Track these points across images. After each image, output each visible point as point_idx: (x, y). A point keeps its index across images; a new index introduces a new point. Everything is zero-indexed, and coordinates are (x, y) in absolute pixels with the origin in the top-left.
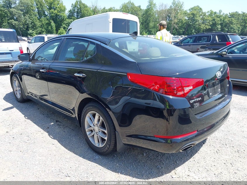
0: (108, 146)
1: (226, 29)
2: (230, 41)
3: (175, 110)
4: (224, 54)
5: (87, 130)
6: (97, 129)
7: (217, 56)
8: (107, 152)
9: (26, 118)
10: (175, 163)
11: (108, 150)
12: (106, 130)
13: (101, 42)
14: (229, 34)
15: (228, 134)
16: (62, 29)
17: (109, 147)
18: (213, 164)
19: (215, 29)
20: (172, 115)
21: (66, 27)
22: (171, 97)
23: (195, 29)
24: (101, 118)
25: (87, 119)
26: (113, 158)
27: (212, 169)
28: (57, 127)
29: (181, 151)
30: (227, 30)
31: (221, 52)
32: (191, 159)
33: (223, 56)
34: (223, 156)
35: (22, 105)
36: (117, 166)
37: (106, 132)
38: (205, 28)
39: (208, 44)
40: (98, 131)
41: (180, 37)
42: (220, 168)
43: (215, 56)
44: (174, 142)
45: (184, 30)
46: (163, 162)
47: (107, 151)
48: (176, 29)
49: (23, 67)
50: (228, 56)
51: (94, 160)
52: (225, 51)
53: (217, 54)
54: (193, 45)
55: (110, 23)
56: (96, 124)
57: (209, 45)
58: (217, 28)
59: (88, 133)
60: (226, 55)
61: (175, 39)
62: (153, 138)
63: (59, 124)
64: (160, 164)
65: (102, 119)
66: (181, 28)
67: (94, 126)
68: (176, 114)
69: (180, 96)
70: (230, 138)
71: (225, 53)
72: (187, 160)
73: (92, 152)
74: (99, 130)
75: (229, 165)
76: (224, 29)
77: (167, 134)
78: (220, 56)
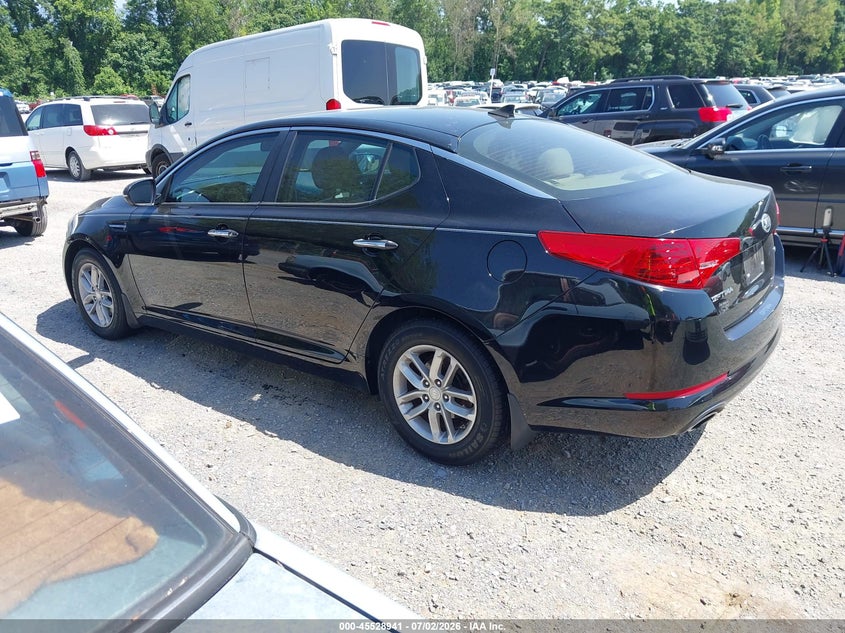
0: (480, 437)
1: (668, 55)
2: (709, 104)
3: (676, 324)
4: (717, 153)
5: (399, 400)
6: (435, 394)
7: (694, 159)
8: (477, 454)
9: (156, 386)
10: (657, 468)
11: (479, 448)
12: (471, 394)
13: (431, 144)
14: (706, 80)
15: (765, 382)
16: (109, 69)
17: (485, 439)
18: (752, 461)
19: (633, 55)
20: (670, 339)
21: (121, 61)
22: (660, 288)
23: (572, 59)
24: (454, 363)
25: (401, 368)
26: (486, 471)
27: (751, 471)
28: (277, 403)
29: (690, 430)
30: (673, 57)
31: (705, 147)
32: (693, 454)
33: (712, 159)
34: (769, 439)
35: (119, 347)
36: (509, 490)
37: (472, 399)
38: (602, 54)
39: (643, 117)
40: (440, 400)
41: (525, 86)
42: (772, 469)
43: (687, 159)
44: (673, 409)
45: (536, 63)
46: (626, 469)
47: (475, 450)
48: (511, 60)
49: (123, 224)
50: (726, 157)
51: (437, 479)
52: (720, 144)
53: (693, 151)
54: (597, 118)
55: (334, 57)
56: (433, 380)
57: (647, 119)
58: (643, 54)
59: (403, 409)
60: (721, 153)
61: (513, 94)
62: (587, 400)
63: (278, 393)
64: (618, 474)
65: (457, 365)
66: (524, 54)
67: (428, 386)
68: (679, 336)
69: (689, 285)
70: (775, 393)
71: (720, 149)
72: (683, 457)
73: (420, 461)
74: (444, 395)
75: (792, 458)
76: (663, 56)
77: (652, 386)
78: (703, 158)
